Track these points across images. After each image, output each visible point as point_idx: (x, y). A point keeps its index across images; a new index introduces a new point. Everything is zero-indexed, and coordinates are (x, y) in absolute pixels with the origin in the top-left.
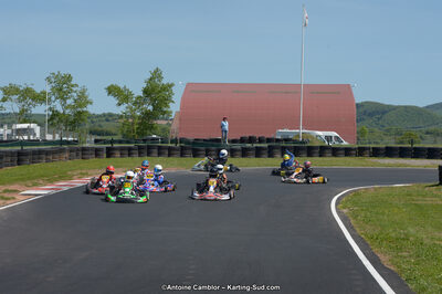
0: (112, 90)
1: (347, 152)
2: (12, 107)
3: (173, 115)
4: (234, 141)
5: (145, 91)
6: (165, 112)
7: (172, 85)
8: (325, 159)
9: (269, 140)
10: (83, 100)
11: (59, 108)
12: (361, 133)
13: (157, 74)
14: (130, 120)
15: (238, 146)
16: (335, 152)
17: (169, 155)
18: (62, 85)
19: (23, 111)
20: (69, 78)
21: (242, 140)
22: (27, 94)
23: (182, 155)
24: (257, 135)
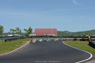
0: (24, 30)
2: (11, 32)
5: (29, 30)
10: (21, 31)
11: (18, 32)
13: (30, 27)
18: (18, 29)
19: (13, 32)
20: (19, 28)
22: (13, 30)
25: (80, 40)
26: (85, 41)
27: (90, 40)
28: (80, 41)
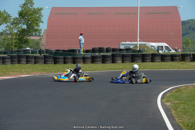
1: (173, 58)
3: (43, 32)
4: (87, 51)
6: (36, 30)
7: (41, 9)
8: (155, 63)
9: (114, 50)
12: (186, 43)
14: (10, 37)
15: (89, 55)
16: (163, 58)
17: (35, 63)
21: (94, 50)
23: (45, 62)
24: (105, 47)
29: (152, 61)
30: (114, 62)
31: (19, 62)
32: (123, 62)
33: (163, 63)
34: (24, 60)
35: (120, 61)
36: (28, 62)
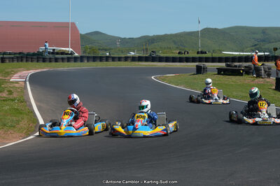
25: (220, 71)
26: (242, 75)
27: (263, 72)
28: (219, 73)
29: (107, 61)
30: (82, 61)
31: (22, 61)
32: (88, 61)
33: (113, 63)
34: (25, 59)
35: (86, 61)
36: (27, 61)
